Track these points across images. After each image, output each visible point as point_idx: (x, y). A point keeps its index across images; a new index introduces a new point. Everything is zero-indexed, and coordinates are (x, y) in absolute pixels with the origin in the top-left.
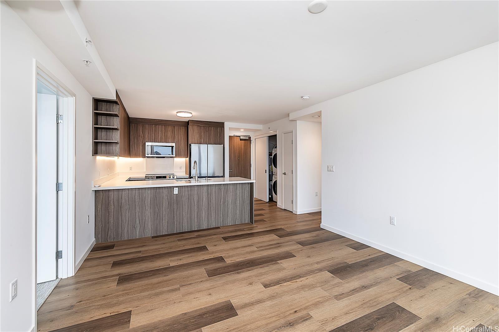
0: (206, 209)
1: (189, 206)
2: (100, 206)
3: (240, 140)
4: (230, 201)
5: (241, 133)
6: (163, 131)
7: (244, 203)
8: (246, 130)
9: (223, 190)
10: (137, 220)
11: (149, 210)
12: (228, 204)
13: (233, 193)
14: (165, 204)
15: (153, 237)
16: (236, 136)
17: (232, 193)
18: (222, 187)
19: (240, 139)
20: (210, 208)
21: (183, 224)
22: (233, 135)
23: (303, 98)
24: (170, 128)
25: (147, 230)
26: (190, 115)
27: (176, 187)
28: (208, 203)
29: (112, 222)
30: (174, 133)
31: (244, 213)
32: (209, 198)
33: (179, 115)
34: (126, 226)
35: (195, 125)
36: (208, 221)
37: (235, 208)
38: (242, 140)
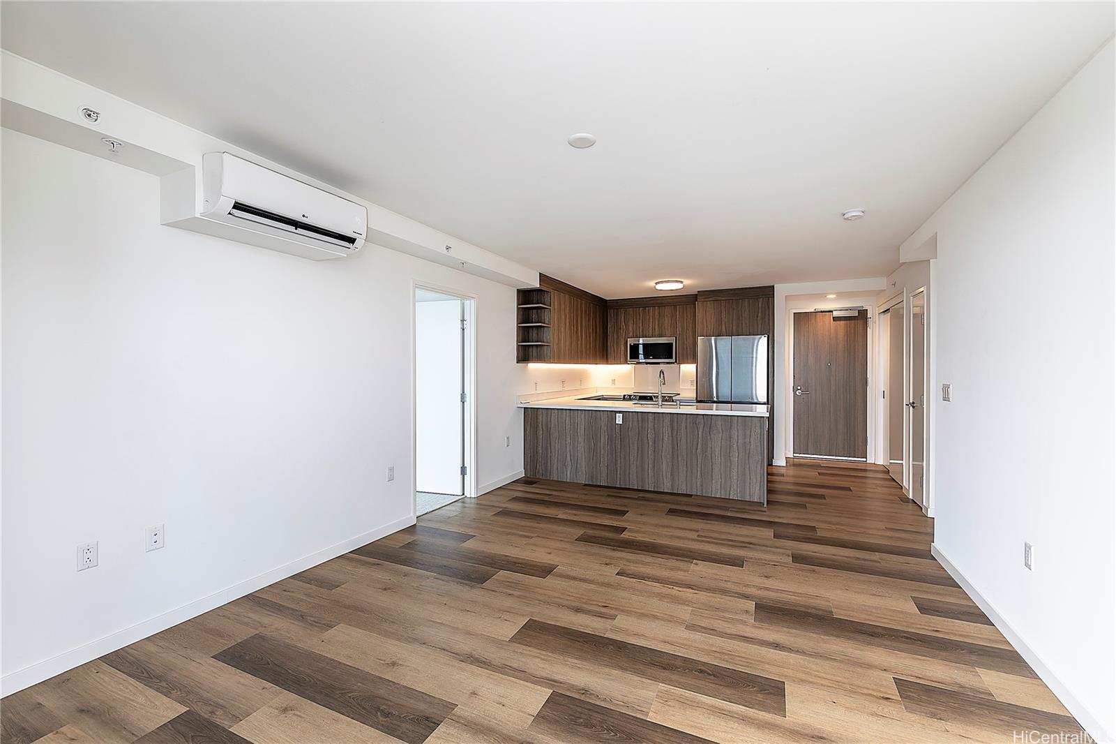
0: (668, 456)
1: (640, 447)
2: (528, 429)
3: (834, 320)
4: (718, 450)
5: (834, 304)
6: (657, 317)
7: (750, 458)
8: (841, 295)
9: (702, 426)
10: (568, 456)
11: (582, 443)
12: (713, 455)
13: (724, 435)
14: (604, 438)
15: (585, 485)
16: (822, 312)
17: (721, 434)
18: (700, 420)
19: (833, 318)
20: (675, 456)
21: (631, 476)
22: (813, 311)
23: (846, 216)
24: (668, 310)
25: (580, 473)
26: (679, 286)
27: (620, 412)
28: (673, 448)
29: (541, 451)
30: (674, 318)
31: (750, 479)
32: (675, 439)
33: (659, 287)
34: (556, 461)
35: (710, 299)
36: (673, 480)
37: (729, 464)
38: (840, 320)
